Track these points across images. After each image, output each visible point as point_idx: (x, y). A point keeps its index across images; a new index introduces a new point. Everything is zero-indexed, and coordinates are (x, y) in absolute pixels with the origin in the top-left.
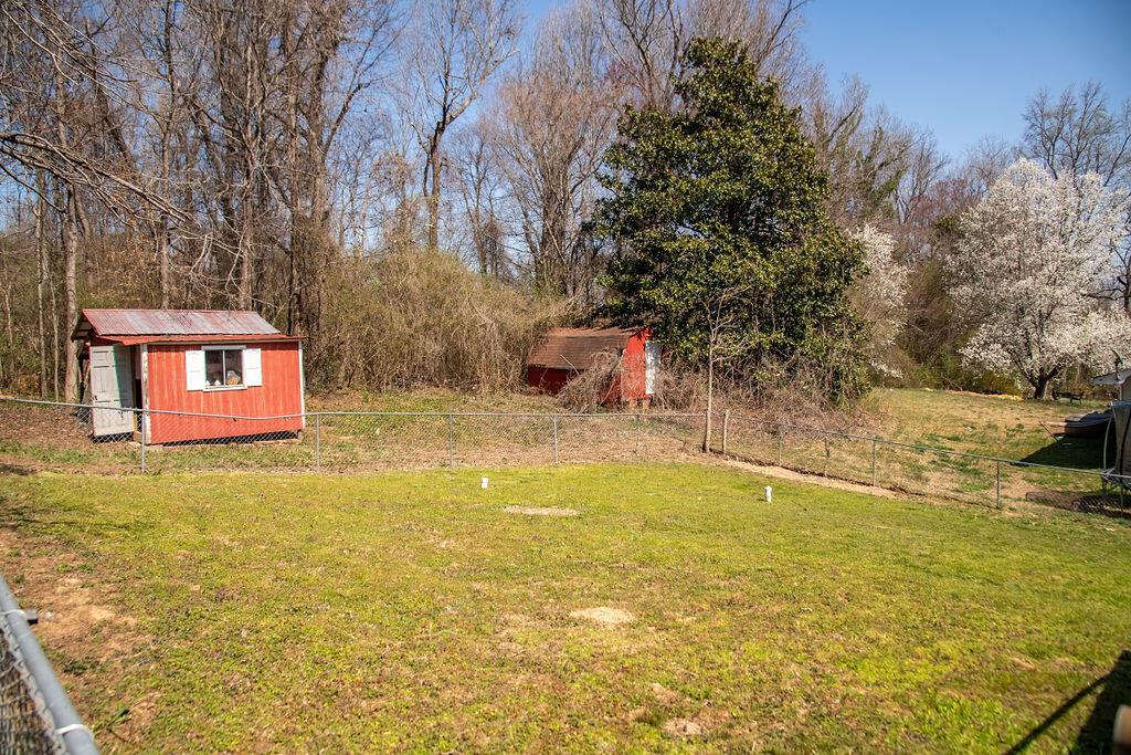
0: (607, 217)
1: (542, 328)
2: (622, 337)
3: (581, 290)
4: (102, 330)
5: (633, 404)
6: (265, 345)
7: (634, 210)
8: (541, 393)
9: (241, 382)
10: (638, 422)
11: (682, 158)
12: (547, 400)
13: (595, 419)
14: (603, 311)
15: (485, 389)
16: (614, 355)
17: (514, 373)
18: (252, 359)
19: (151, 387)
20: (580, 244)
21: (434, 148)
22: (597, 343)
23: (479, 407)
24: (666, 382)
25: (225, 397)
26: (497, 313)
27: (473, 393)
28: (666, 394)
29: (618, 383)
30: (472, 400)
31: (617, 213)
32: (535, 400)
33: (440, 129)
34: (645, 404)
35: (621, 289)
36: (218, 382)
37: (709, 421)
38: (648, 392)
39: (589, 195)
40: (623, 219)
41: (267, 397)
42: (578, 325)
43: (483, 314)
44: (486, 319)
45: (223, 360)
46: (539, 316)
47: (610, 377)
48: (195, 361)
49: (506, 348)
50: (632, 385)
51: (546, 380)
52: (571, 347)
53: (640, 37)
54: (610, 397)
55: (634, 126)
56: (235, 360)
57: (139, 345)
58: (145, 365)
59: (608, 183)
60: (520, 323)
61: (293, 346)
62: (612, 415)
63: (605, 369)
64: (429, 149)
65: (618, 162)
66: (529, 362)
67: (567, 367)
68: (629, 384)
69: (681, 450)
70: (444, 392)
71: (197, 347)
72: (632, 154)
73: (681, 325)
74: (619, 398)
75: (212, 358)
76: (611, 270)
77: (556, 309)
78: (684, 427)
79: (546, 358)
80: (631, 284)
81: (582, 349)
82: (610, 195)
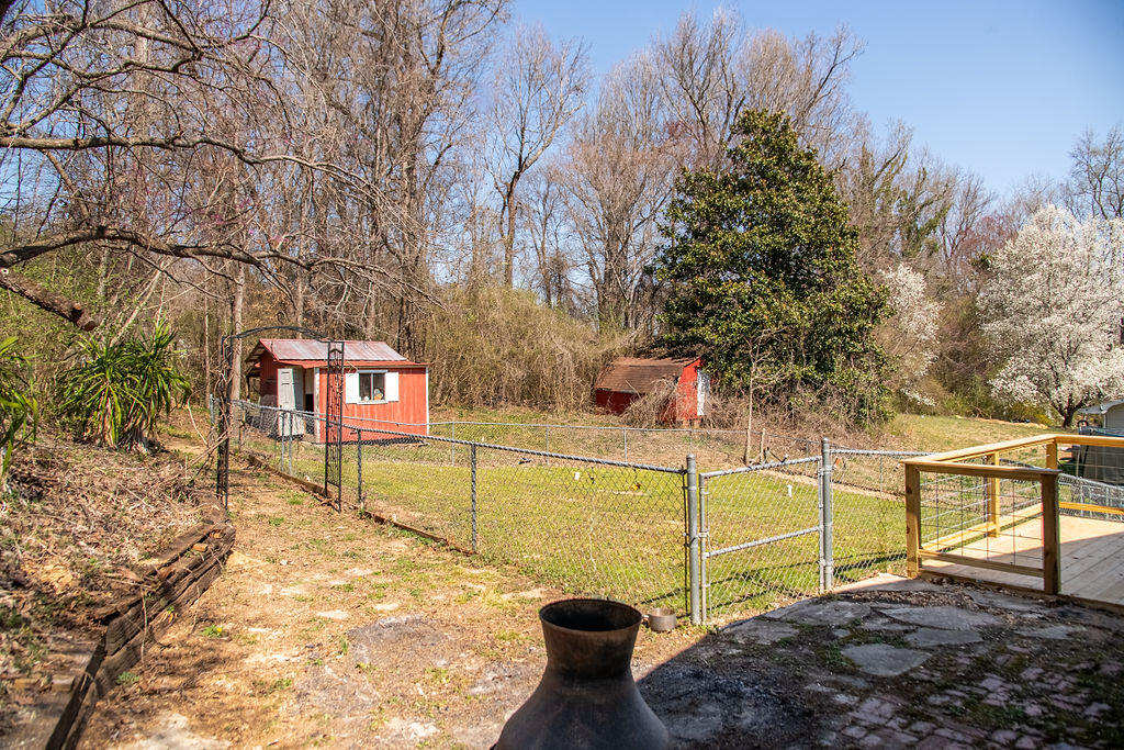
0: (666, 262)
1: (609, 357)
2: (677, 367)
3: (642, 326)
4: (279, 356)
5: (686, 423)
6: (402, 370)
7: (688, 258)
8: (608, 413)
9: (383, 398)
10: (689, 439)
11: (732, 214)
12: (613, 418)
13: (654, 435)
14: (660, 342)
15: (561, 408)
16: (671, 382)
17: (585, 395)
18: (392, 380)
19: (321, 401)
20: (642, 284)
21: (510, 194)
22: (656, 371)
23: (555, 423)
24: (714, 406)
25: (371, 409)
26: (570, 344)
27: (550, 411)
28: (714, 415)
29: (673, 406)
30: (550, 417)
31: (674, 259)
32: (603, 418)
33: (517, 176)
34: (696, 423)
35: (677, 324)
36: (367, 398)
37: (749, 438)
38: (699, 414)
39: (648, 240)
40: (679, 264)
41: (402, 409)
42: (638, 355)
43: (558, 344)
44: (564, 350)
45: (371, 382)
46: (606, 348)
47: (667, 401)
48: (352, 382)
49: (578, 372)
50: (686, 408)
51: (613, 402)
52: (633, 375)
53: (696, 99)
54: (667, 417)
55: (690, 185)
56: (379, 381)
57: (312, 369)
58: (317, 383)
59: (668, 233)
60: (590, 353)
61: (422, 370)
62: (669, 431)
63: (663, 393)
64: (505, 193)
65: (677, 216)
66: (598, 386)
67: (630, 391)
68: (683, 407)
69: (725, 461)
70: (524, 409)
71: (354, 371)
72: (687, 208)
73: (729, 358)
74: (674, 419)
75: (364, 379)
76: (668, 309)
77: (620, 342)
78: (729, 443)
79: (612, 383)
80: (685, 321)
81: (643, 376)
82: (668, 243)
